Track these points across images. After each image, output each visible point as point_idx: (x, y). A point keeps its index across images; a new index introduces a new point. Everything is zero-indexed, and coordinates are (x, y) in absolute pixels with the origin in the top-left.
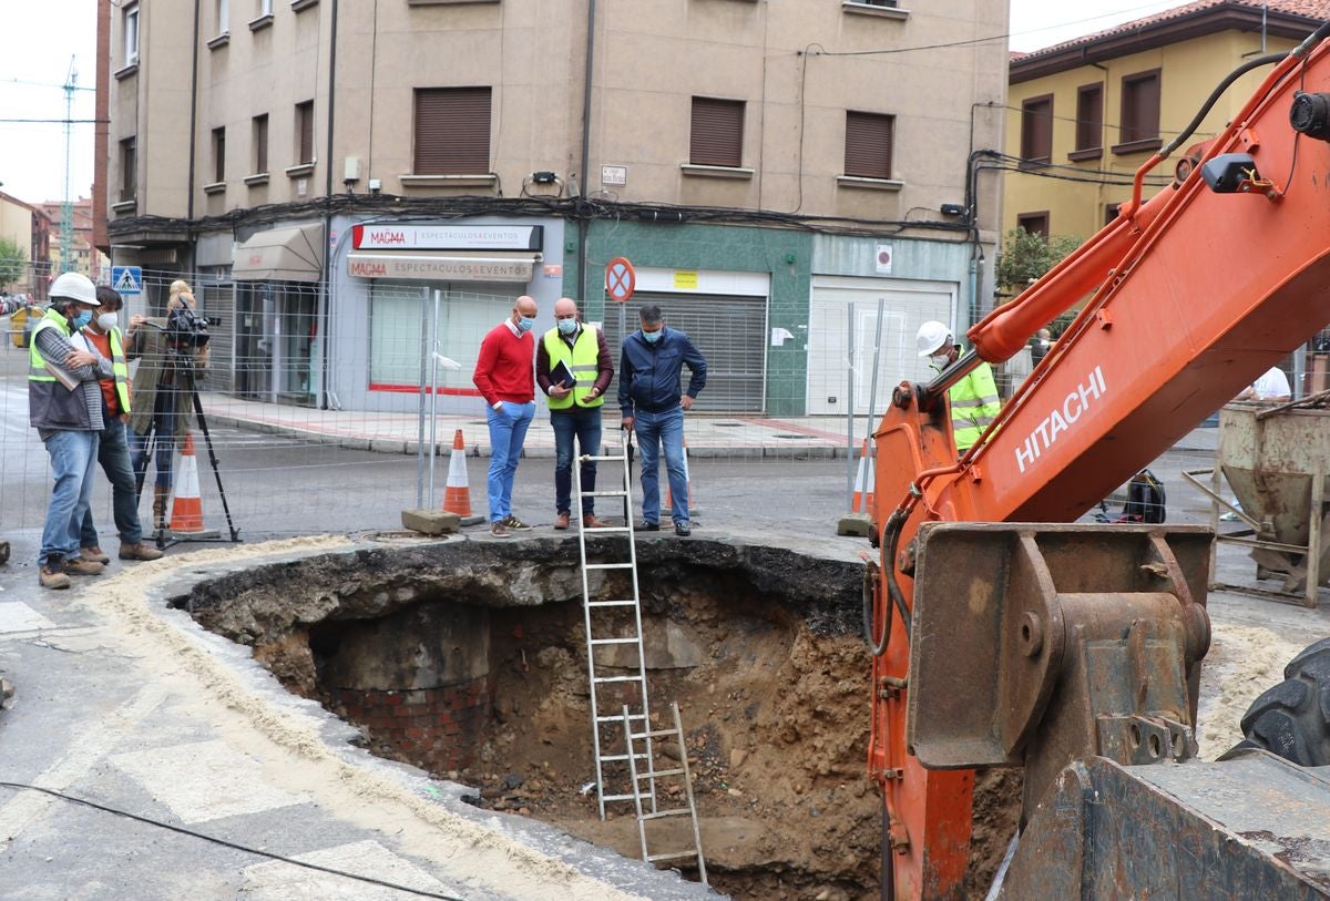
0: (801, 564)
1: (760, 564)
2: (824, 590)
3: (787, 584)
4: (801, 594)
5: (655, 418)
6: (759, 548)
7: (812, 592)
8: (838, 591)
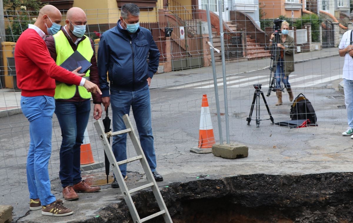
0: (286, 182)
1: (242, 188)
2: (317, 196)
3: (282, 198)
4: (297, 203)
5: (133, 95)
6: (237, 177)
7: (306, 199)
8: (330, 194)
